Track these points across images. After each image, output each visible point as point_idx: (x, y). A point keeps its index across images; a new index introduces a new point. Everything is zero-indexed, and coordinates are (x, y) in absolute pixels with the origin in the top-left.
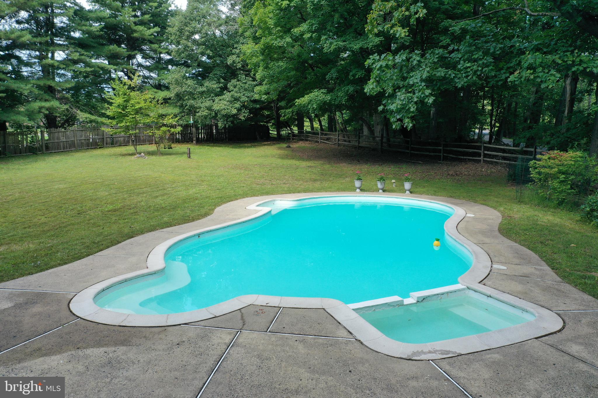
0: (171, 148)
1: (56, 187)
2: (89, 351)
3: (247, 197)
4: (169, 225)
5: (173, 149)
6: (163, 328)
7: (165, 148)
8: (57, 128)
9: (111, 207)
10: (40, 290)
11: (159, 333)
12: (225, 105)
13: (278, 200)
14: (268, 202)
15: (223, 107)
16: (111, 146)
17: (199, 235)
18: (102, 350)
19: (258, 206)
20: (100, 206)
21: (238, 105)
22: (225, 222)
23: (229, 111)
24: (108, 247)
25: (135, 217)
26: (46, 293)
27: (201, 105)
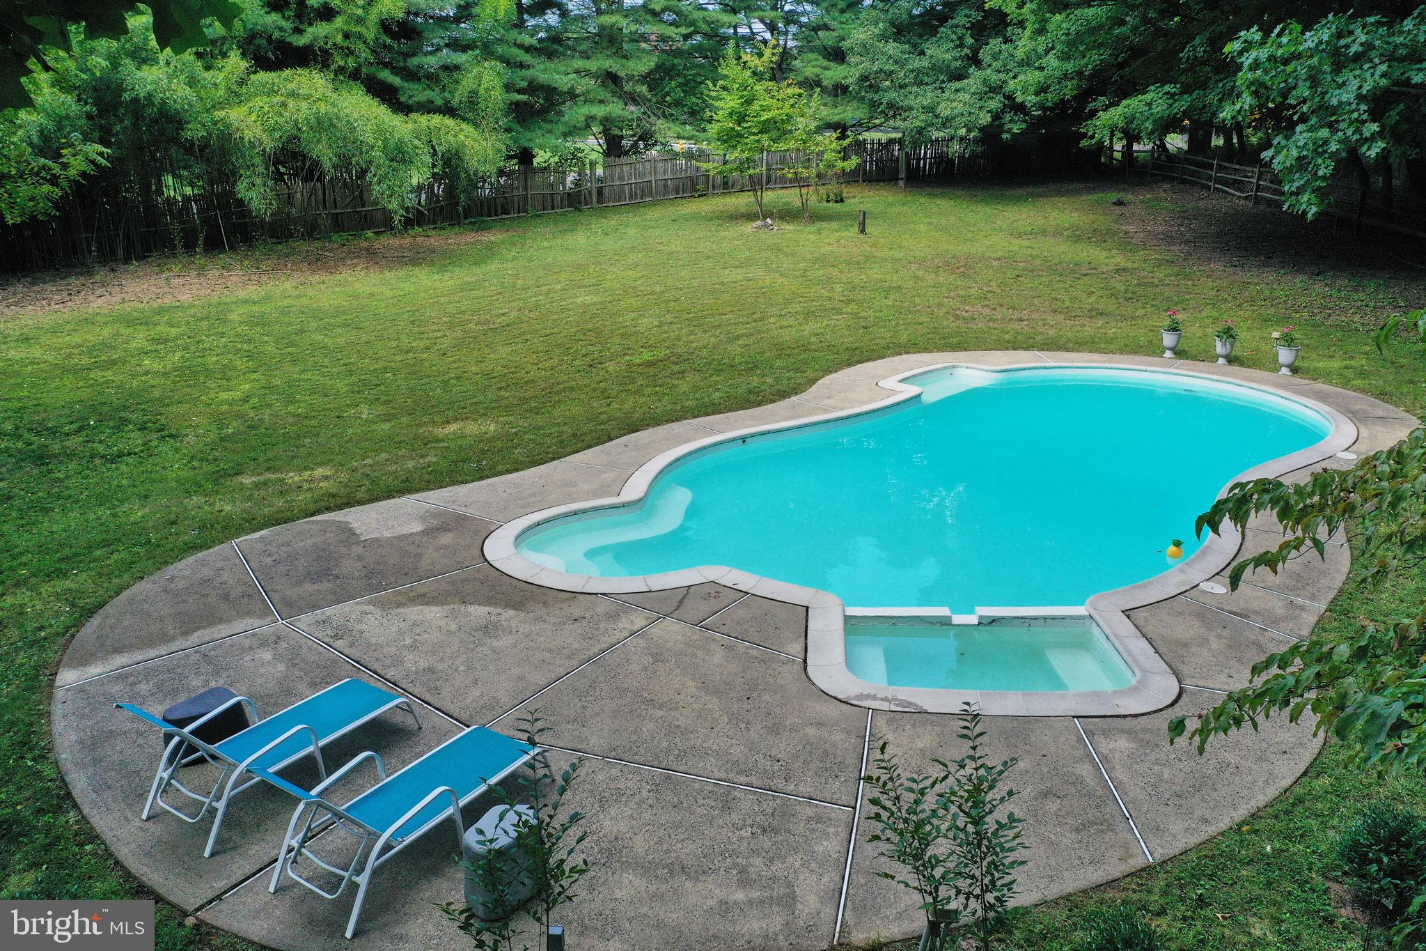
0: (842, 201)
1: (579, 300)
2: (471, 609)
3: (907, 353)
4: (710, 410)
5: (847, 202)
6: (574, 595)
7: (828, 201)
8: (619, 156)
9: (647, 356)
10: (462, 510)
11: (564, 601)
12: (965, 104)
13: (961, 367)
14: (938, 370)
15: (960, 108)
16: (722, 191)
17: (744, 439)
18: (488, 609)
19: (901, 381)
20: (630, 351)
21: (995, 104)
22: (811, 414)
23: (973, 118)
24: (589, 447)
25: (676, 382)
26: (466, 518)
27: (912, 103)
